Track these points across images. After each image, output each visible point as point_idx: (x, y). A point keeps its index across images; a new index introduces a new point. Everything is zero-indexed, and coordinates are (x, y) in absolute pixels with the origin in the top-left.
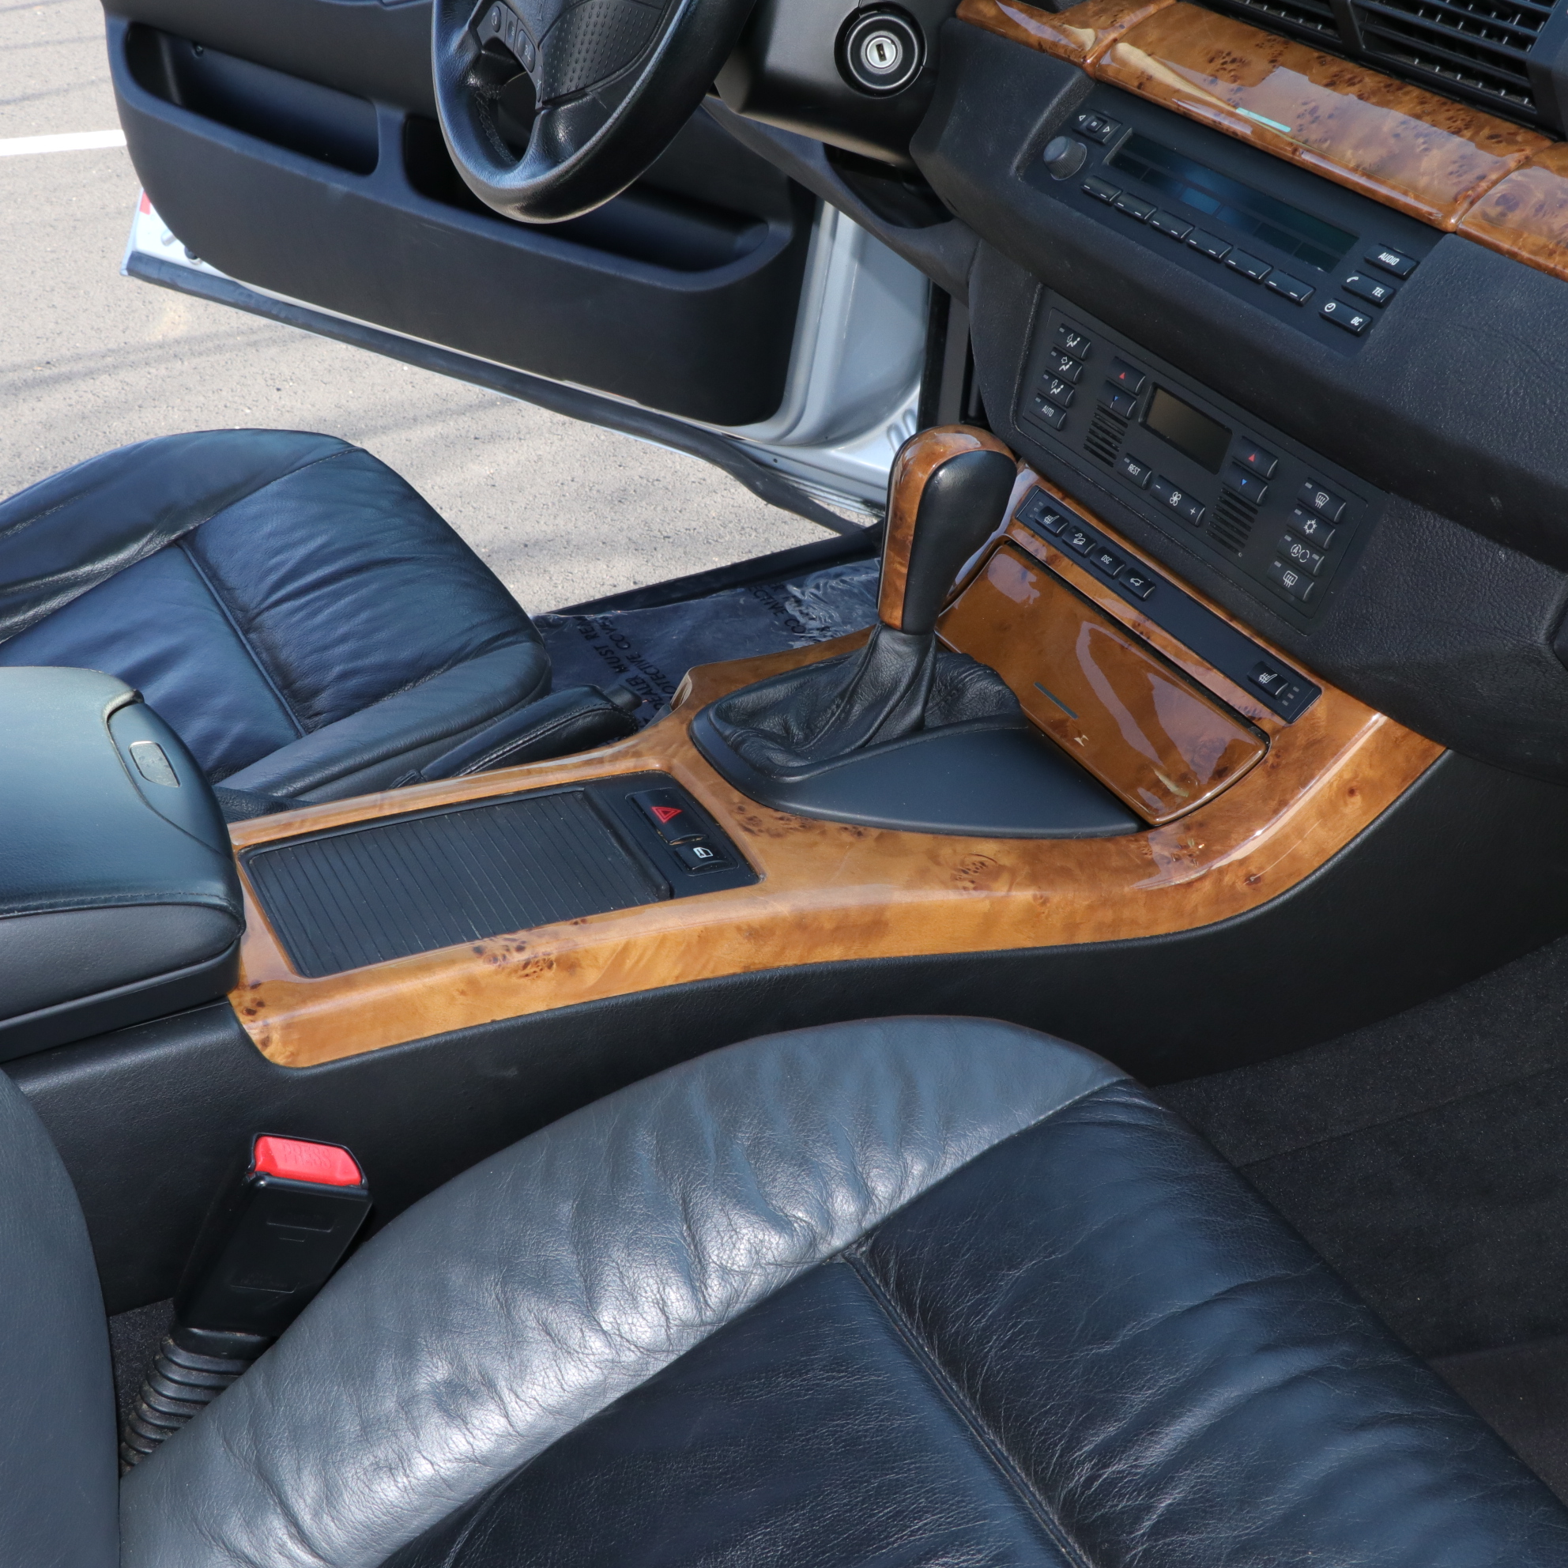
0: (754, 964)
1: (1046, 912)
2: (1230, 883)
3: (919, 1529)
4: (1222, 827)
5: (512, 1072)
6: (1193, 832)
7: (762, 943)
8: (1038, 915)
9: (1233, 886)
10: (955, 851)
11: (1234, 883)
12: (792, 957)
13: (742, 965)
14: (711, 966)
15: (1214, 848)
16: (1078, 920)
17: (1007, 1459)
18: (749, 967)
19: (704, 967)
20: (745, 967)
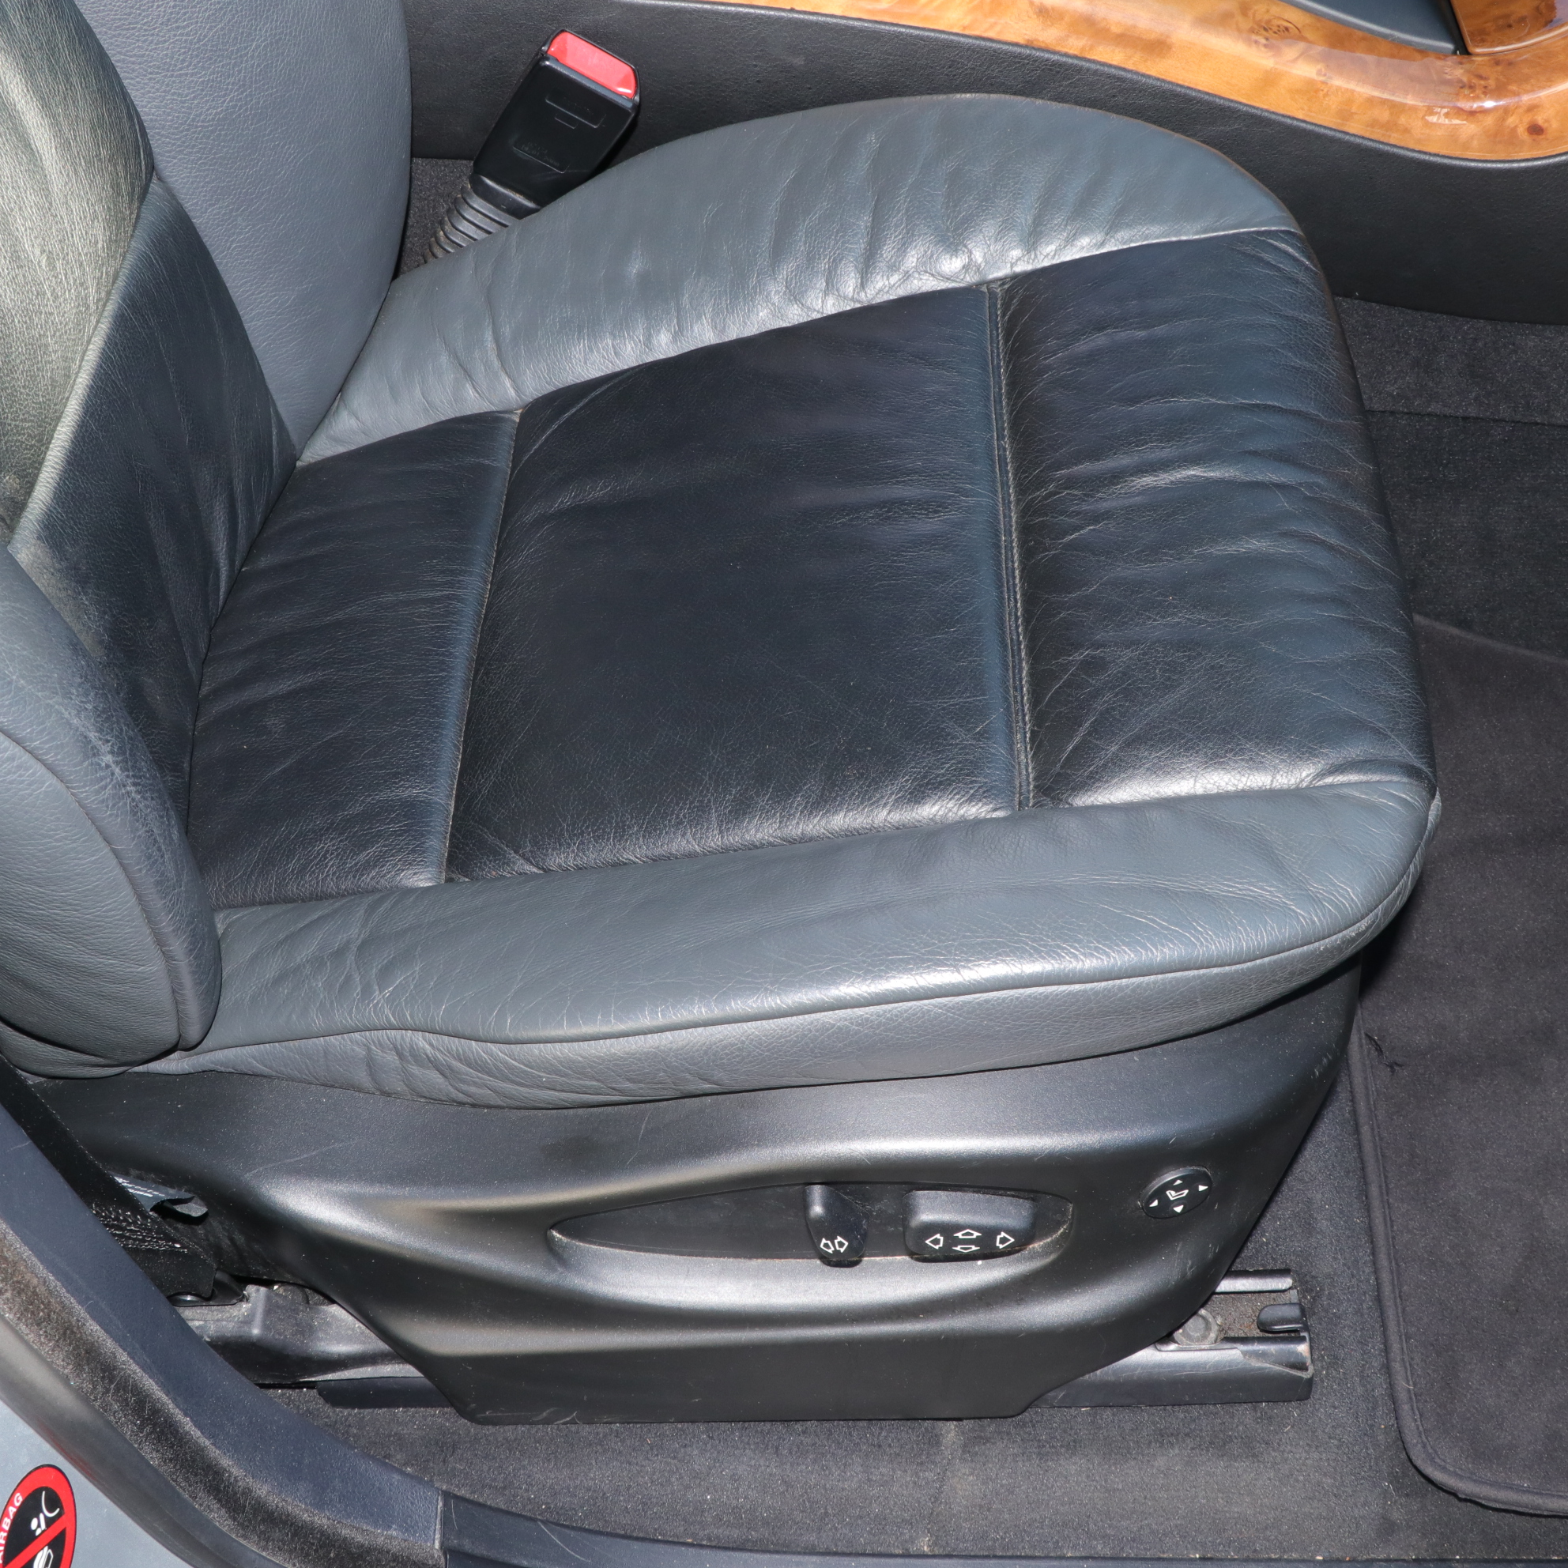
0: (1038, 40)
1: (1325, 90)
2: (1512, 126)
3: (904, 481)
4: (1526, 71)
5: (799, 61)
6: (1499, 68)
7: (1049, 23)
8: (1317, 91)
9: (1514, 130)
10: (1268, 11)
11: (1516, 127)
12: (1074, 45)
13: (1027, 37)
14: (998, 28)
15: (1510, 87)
16: (1354, 110)
17: (1007, 464)
18: (1032, 42)
19: (992, 26)
20: (1028, 40)
